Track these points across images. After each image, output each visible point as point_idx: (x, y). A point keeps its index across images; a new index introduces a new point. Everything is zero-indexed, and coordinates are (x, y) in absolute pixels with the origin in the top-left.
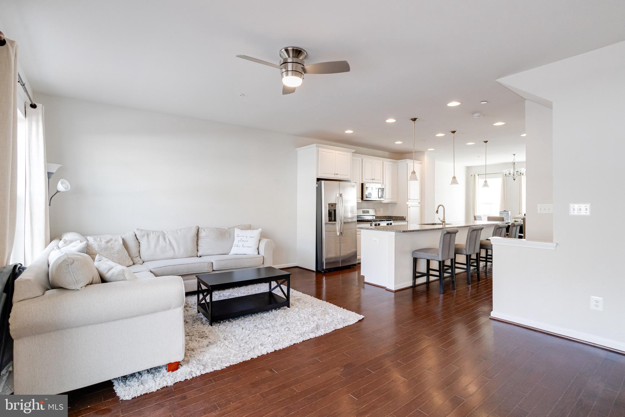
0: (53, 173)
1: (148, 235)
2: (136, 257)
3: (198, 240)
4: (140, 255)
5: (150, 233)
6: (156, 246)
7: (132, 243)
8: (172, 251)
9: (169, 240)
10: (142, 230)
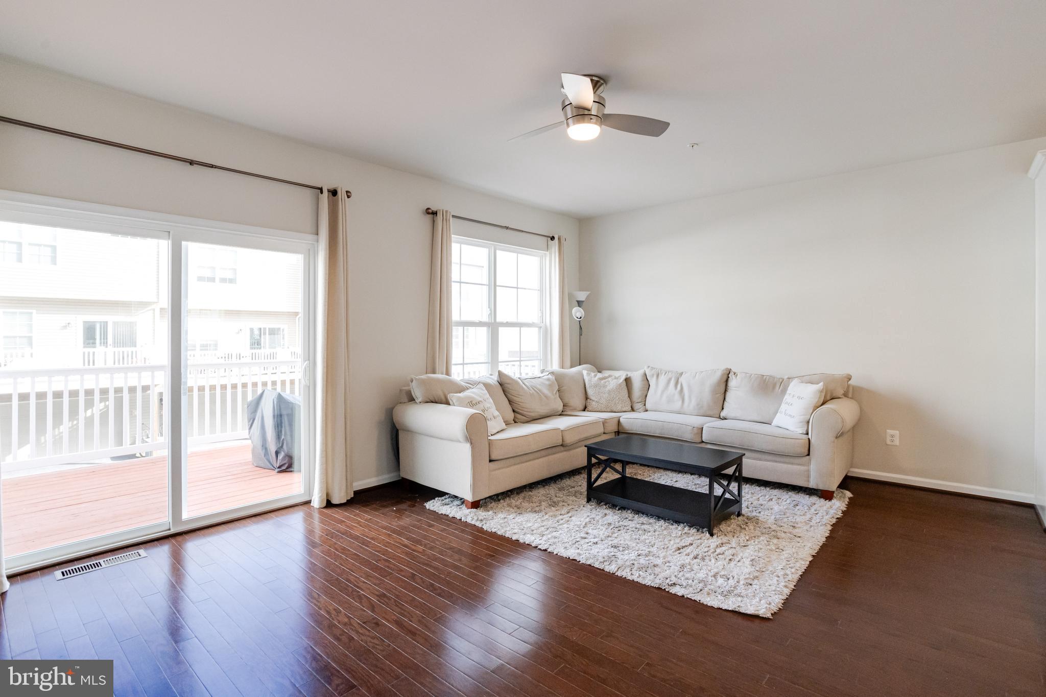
0: (583, 301)
1: (658, 376)
2: (638, 403)
3: (726, 391)
4: (645, 401)
5: (662, 374)
6: (663, 392)
7: (637, 384)
8: (680, 403)
9: (681, 385)
10: (653, 368)
